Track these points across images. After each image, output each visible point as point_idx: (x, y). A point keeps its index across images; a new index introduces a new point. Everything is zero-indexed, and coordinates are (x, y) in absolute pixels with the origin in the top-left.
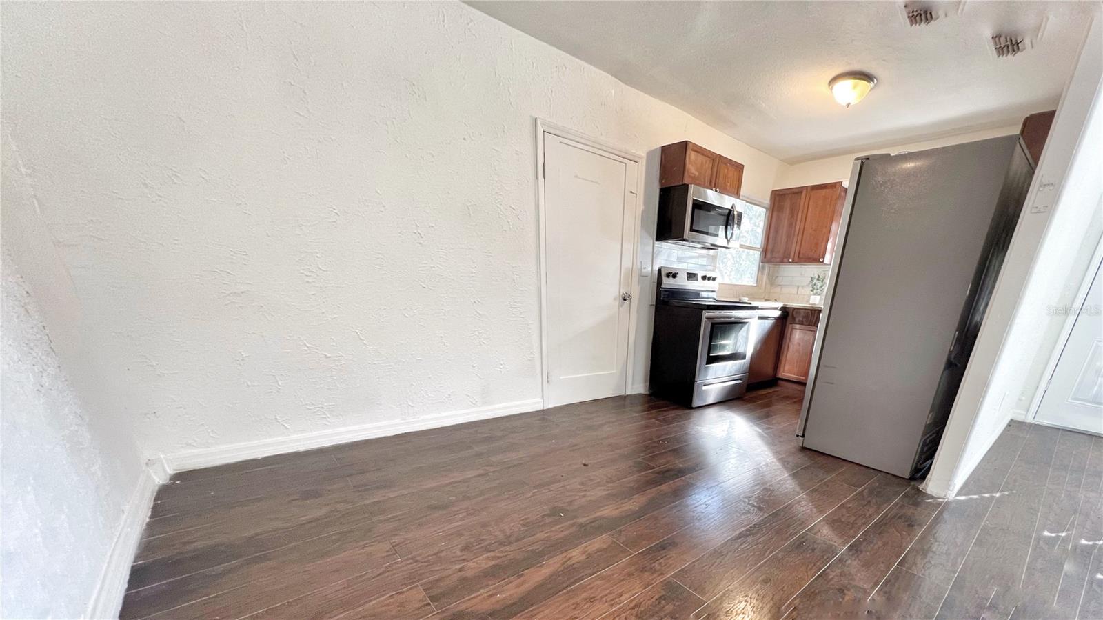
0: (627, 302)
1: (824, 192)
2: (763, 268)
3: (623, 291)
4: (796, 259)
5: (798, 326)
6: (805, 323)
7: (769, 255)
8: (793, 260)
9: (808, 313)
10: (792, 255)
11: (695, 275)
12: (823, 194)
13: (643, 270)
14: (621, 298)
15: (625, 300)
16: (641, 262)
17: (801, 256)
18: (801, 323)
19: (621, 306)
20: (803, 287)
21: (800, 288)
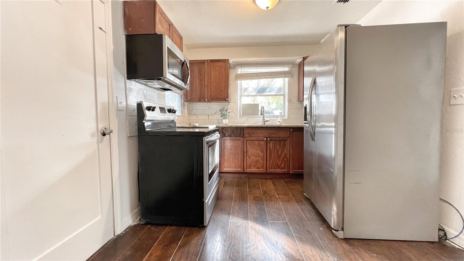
0: (107, 136)
1: (219, 63)
2: (184, 105)
3: (101, 127)
4: (210, 99)
5: (228, 138)
6: (232, 136)
7: (189, 97)
8: (208, 100)
9: (233, 130)
10: (206, 97)
11: (164, 108)
12: (219, 65)
13: (119, 105)
14: (100, 134)
15: (104, 135)
16: (117, 97)
17: (212, 97)
18: (230, 136)
19: (101, 142)
20: (211, 115)
21: (210, 116)
